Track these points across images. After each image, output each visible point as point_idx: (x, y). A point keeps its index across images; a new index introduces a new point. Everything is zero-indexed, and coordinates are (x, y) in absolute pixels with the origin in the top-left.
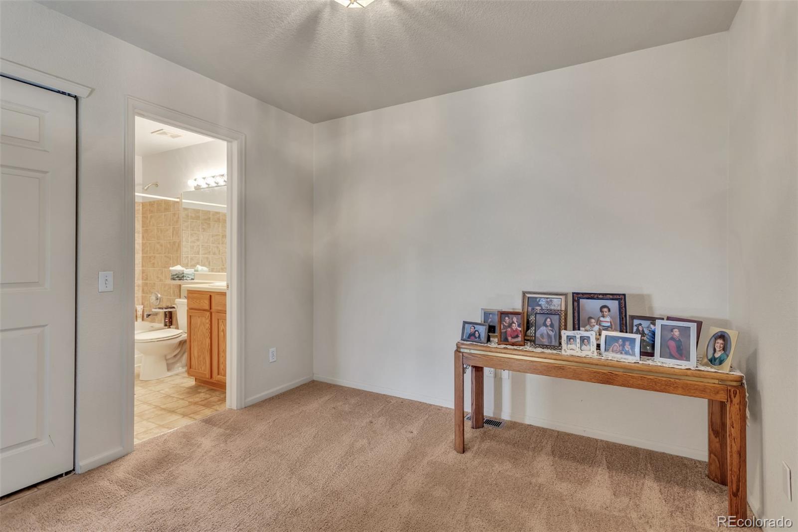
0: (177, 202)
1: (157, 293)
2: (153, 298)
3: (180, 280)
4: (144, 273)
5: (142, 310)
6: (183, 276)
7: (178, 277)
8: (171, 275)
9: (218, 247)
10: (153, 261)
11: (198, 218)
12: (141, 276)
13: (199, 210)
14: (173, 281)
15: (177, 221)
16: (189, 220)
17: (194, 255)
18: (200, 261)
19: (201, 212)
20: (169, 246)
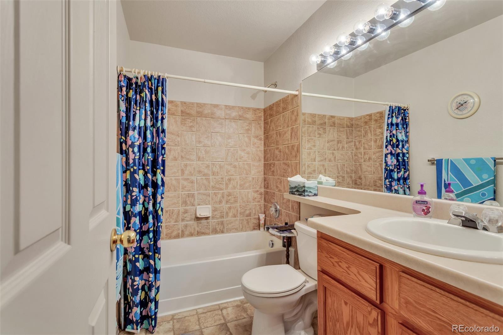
0: (296, 96)
1: (276, 204)
2: (273, 209)
3: (300, 195)
4: (266, 180)
5: (264, 220)
6: (304, 190)
7: (297, 191)
8: (289, 187)
9: (333, 154)
10: (273, 169)
11: (314, 123)
12: (263, 184)
13: (316, 114)
14: (292, 195)
15: (296, 120)
16: (306, 125)
17: (310, 163)
18: (317, 169)
19: (317, 116)
20: (287, 151)
